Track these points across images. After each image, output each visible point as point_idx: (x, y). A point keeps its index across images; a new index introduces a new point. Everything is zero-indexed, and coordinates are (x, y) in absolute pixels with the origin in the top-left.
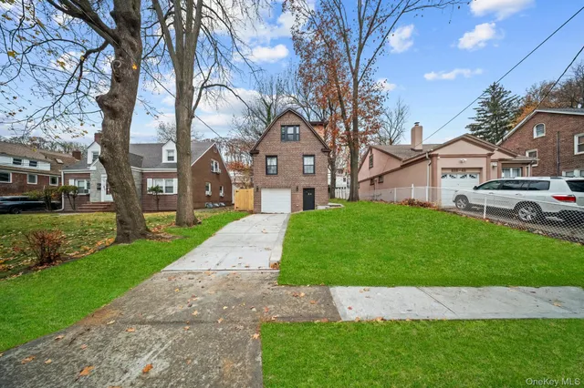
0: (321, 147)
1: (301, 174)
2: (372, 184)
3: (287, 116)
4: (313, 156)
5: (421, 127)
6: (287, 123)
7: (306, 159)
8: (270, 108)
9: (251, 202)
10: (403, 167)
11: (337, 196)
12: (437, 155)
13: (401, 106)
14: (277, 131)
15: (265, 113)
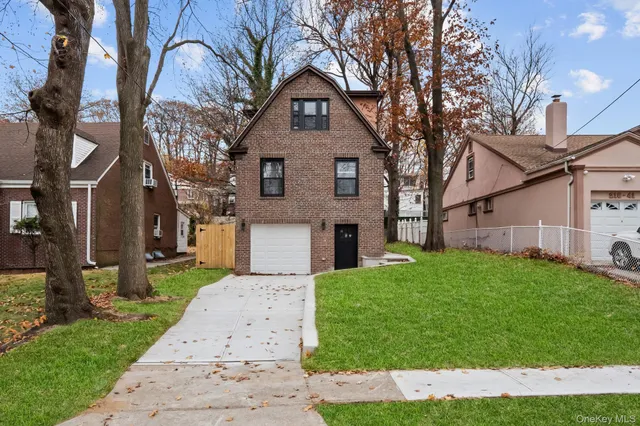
0: (371, 142)
1: (332, 196)
2: (472, 214)
3: (303, 80)
4: (355, 160)
5: (565, 105)
6: (303, 93)
7: (340, 166)
8: (261, 48)
9: (231, 250)
10: (528, 184)
11: (402, 235)
12: (582, 168)
13: (535, 49)
14: (282, 111)
15: (250, 56)
